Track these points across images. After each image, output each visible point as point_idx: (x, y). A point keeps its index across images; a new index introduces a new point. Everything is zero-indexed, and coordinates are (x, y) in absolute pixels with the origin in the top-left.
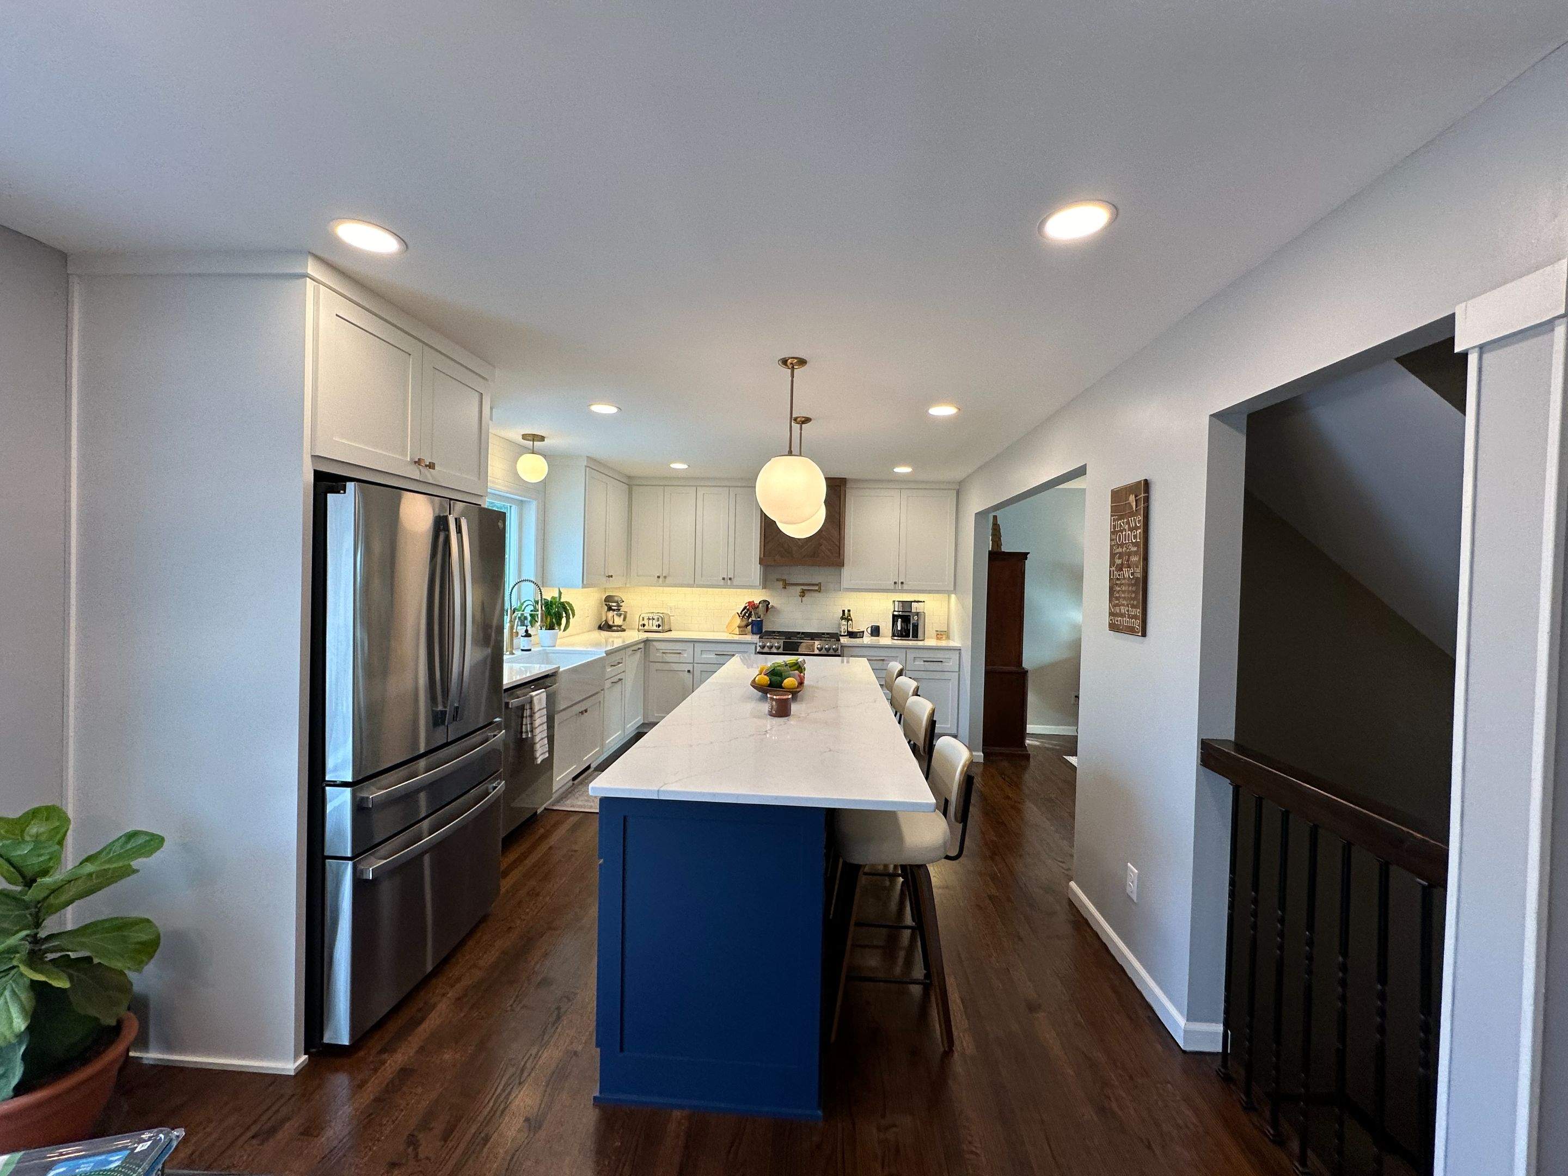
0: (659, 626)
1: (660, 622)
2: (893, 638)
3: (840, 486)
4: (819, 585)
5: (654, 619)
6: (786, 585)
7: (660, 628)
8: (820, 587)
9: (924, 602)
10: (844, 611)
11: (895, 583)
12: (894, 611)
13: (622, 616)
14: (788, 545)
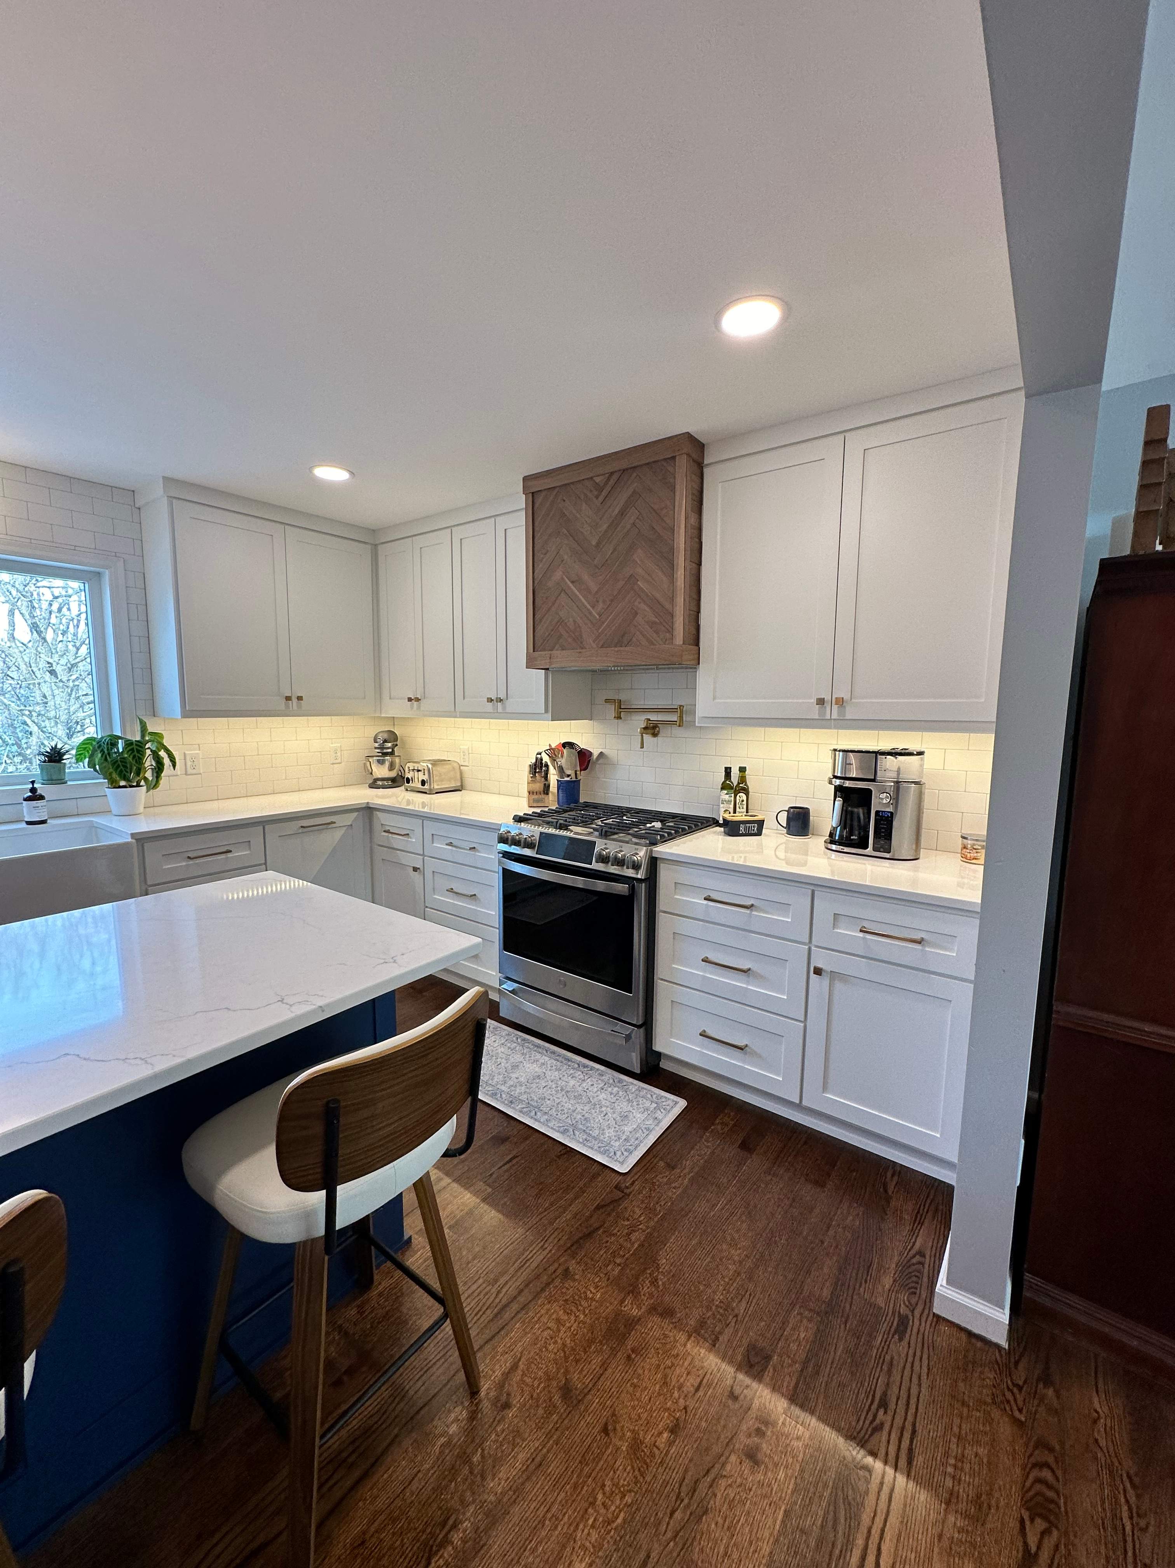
0: (423, 783)
1: (425, 778)
2: (830, 846)
3: (674, 458)
4: (680, 710)
5: (419, 771)
6: (622, 710)
7: (426, 786)
8: (681, 717)
9: (920, 753)
10: (728, 771)
11: (821, 702)
12: (835, 777)
13: (387, 764)
14: (575, 621)
